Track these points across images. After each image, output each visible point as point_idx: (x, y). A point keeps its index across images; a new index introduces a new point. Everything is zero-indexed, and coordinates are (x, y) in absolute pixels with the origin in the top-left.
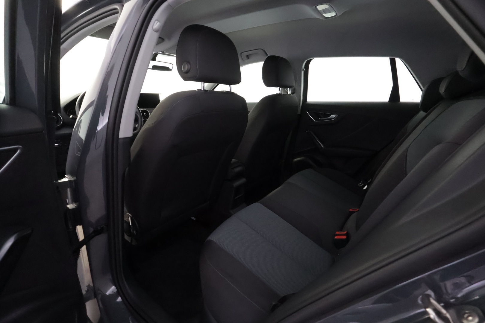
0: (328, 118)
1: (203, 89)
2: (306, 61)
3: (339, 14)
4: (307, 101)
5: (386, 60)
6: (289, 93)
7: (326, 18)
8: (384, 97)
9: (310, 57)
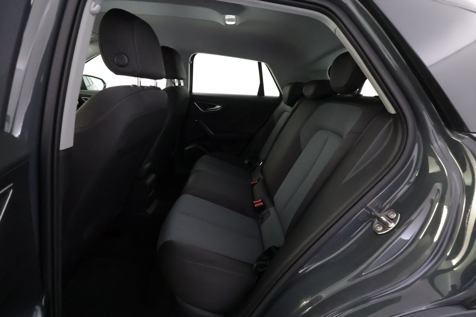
0: (214, 108)
1: (139, 85)
2: (193, 55)
3: (237, 24)
4: (192, 92)
5: (256, 63)
6: (182, 85)
7: (227, 24)
8: (254, 92)
9: (196, 53)
